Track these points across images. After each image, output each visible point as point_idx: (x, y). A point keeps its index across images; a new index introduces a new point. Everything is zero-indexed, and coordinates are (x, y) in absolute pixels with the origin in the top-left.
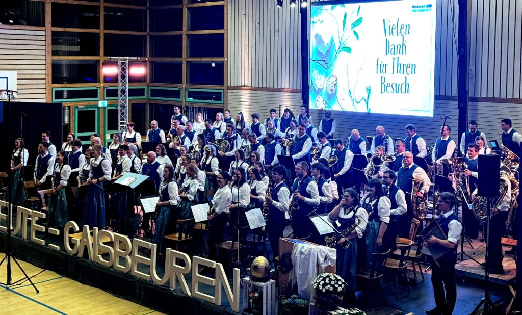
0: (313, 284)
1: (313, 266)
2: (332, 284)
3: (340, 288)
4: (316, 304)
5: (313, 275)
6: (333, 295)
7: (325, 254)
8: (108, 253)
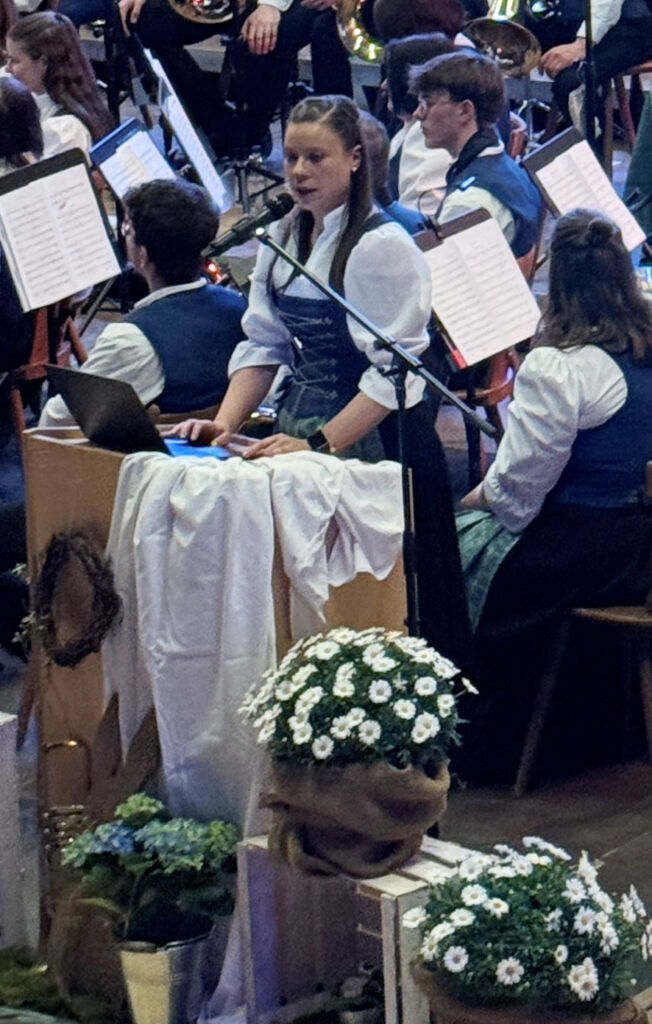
0: (253, 717)
1: (254, 595)
2: (376, 698)
3: (427, 717)
4: (283, 846)
5: (254, 654)
6: (383, 769)
7: (325, 507)
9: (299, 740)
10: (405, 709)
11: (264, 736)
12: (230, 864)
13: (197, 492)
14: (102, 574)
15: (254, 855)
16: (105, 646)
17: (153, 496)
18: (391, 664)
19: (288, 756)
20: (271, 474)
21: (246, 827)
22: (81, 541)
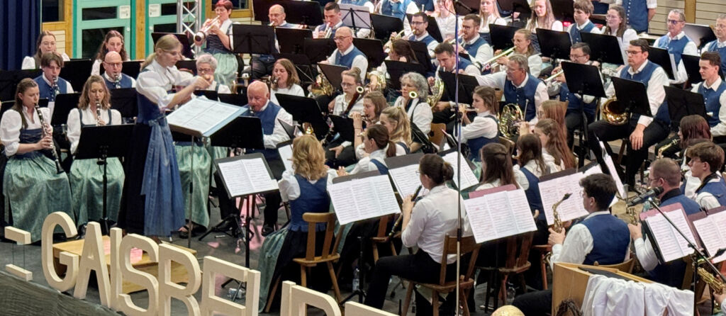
7: (664, 303)
8: (146, 290)
13: (617, 291)
17: (600, 291)
20: (645, 288)
22: (573, 304)
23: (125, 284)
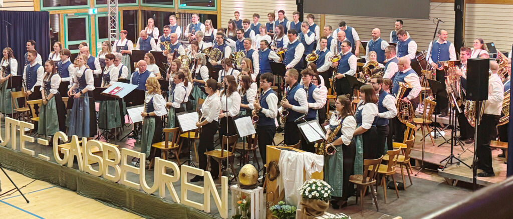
0: (300, 191)
1: (300, 173)
2: (319, 190)
3: (326, 193)
4: (303, 210)
5: (300, 181)
6: (319, 200)
7: (312, 161)
8: (98, 163)
9: (306, 195)
10: (323, 192)
11: (301, 194)
12: (295, 212)
13: (292, 157)
14: (277, 168)
15: (299, 211)
16: (277, 179)
17: (285, 157)
18: (321, 185)
19: (305, 197)
20: (303, 155)
21: (298, 207)
22: (274, 163)
23: (89, 160)
